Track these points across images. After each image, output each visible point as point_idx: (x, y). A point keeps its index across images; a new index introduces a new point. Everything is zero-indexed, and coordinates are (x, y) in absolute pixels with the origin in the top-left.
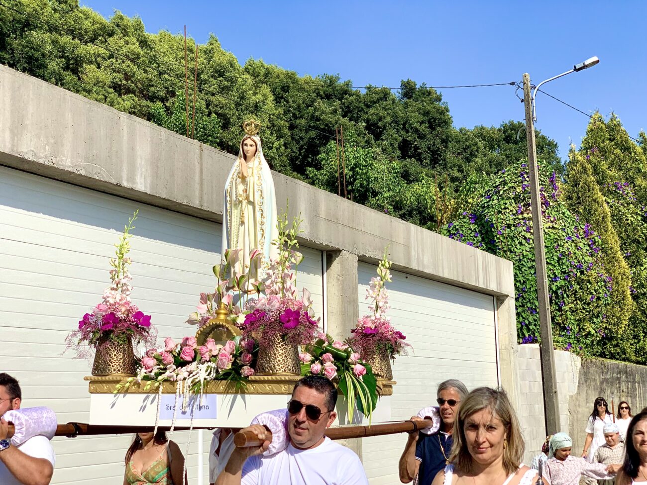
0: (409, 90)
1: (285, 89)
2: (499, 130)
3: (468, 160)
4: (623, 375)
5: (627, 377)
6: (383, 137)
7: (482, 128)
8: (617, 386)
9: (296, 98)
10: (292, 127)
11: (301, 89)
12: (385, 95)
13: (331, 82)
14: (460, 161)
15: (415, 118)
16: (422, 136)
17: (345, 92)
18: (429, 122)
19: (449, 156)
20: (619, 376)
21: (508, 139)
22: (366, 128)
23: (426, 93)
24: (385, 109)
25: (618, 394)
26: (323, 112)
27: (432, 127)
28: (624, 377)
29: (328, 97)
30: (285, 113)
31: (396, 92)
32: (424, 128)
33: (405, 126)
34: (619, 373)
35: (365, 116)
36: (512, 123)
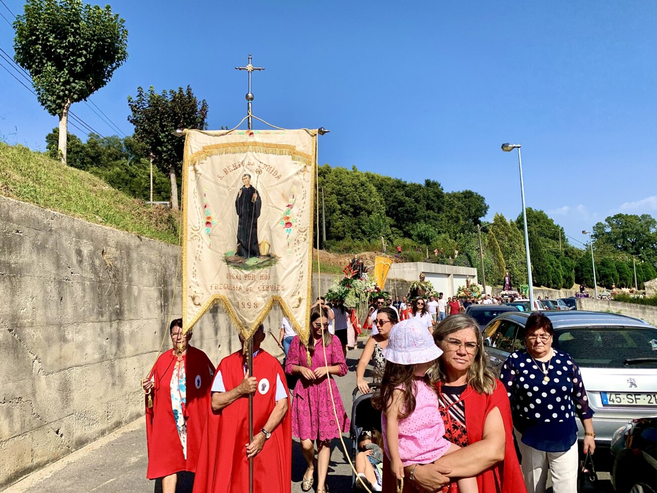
0: (428, 183)
1: (382, 185)
2: (462, 194)
3: (451, 209)
6: (420, 203)
7: (455, 194)
9: (387, 189)
10: (386, 200)
11: (388, 185)
12: (420, 186)
13: (399, 182)
14: (448, 209)
15: (431, 195)
16: (434, 202)
17: (404, 186)
18: (437, 196)
19: (445, 208)
21: (465, 197)
22: (414, 200)
23: (435, 184)
24: (420, 192)
26: (399, 196)
29: (398, 187)
30: (383, 195)
31: (423, 183)
32: (435, 199)
33: (428, 198)
35: (413, 196)
36: (466, 191)
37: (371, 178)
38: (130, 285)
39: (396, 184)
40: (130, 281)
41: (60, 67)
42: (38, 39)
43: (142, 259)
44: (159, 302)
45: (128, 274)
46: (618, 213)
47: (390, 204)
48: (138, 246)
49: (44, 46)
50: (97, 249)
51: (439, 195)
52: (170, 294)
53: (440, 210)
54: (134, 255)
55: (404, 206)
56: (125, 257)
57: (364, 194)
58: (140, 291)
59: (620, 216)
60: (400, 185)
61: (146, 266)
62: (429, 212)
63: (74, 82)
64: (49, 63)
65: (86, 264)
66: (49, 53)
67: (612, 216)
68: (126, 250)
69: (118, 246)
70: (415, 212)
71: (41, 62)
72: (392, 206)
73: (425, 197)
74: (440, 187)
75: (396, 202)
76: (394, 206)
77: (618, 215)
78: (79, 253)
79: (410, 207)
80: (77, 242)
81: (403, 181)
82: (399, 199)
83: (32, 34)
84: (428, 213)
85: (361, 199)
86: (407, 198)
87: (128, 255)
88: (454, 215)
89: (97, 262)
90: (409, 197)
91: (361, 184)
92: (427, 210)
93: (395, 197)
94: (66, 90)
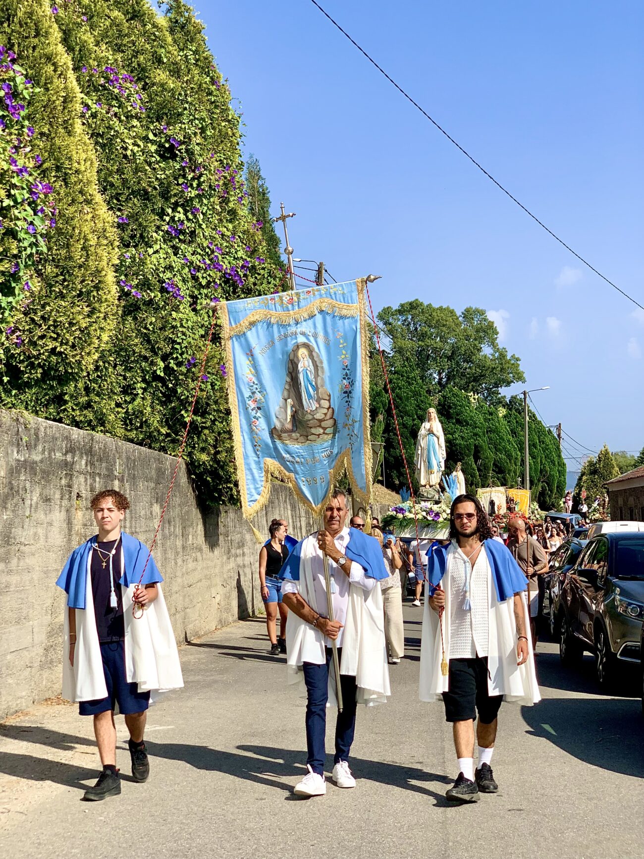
4: (81, 457)
5: (92, 464)
8: (63, 482)
20: (69, 458)
25: (65, 502)
28: (83, 462)
34: (71, 450)
46: (412, 299)
59: (413, 306)
67: (395, 307)
77: (411, 304)
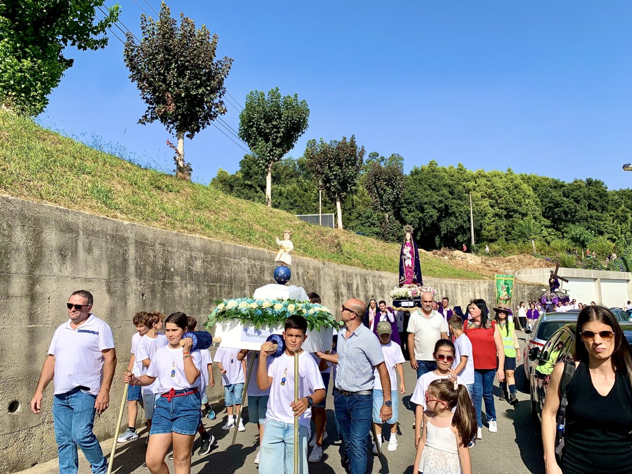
0: (589, 182)
1: (537, 186)
3: (617, 208)
6: (581, 203)
9: (543, 190)
10: (542, 201)
11: (544, 186)
13: (556, 182)
14: (613, 209)
15: (593, 194)
16: (597, 201)
17: (562, 186)
18: (600, 195)
19: (609, 207)
22: (573, 201)
23: (597, 183)
24: (581, 192)
26: (555, 197)
27: (600, 197)
29: (555, 187)
30: (538, 196)
32: (597, 198)
33: (589, 197)
35: (572, 195)
37: (526, 179)
38: (320, 289)
39: (553, 185)
40: (320, 287)
41: (267, 141)
42: (254, 124)
43: (325, 274)
44: (334, 299)
45: (319, 283)
47: (546, 205)
48: (323, 268)
49: (257, 129)
50: (305, 271)
51: (603, 194)
52: (340, 294)
53: (603, 209)
54: (321, 273)
55: (561, 206)
56: (317, 274)
57: (517, 196)
58: (325, 293)
60: (557, 186)
61: (327, 278)
62: (591, 212)
63: (275, 149)
64: (260, 139)
65: (301, 279)
66: (260, 132)
68: (317, 270)
69: (314, 269)
70: (575, 213)
71: (256, 138)
72: (548, 207)
73: (585, 197)
74: (604, 186)
75: (552, 202)
76: (551, 207)
78: (298, 274)
79: (568, 207)
80: (297, 268)
81: (561, 181)
82: (556, 200)
83: (250, 121)
84: (590, 214)
85: (514, 201)
86: (565, 199)
87: (319, 273)
88: (620, 213)
89: (305, 278)
90: (567, 197)
91: (515, 186)
92: (589, 210)
93: (551, 198)
94: (271, 155)
